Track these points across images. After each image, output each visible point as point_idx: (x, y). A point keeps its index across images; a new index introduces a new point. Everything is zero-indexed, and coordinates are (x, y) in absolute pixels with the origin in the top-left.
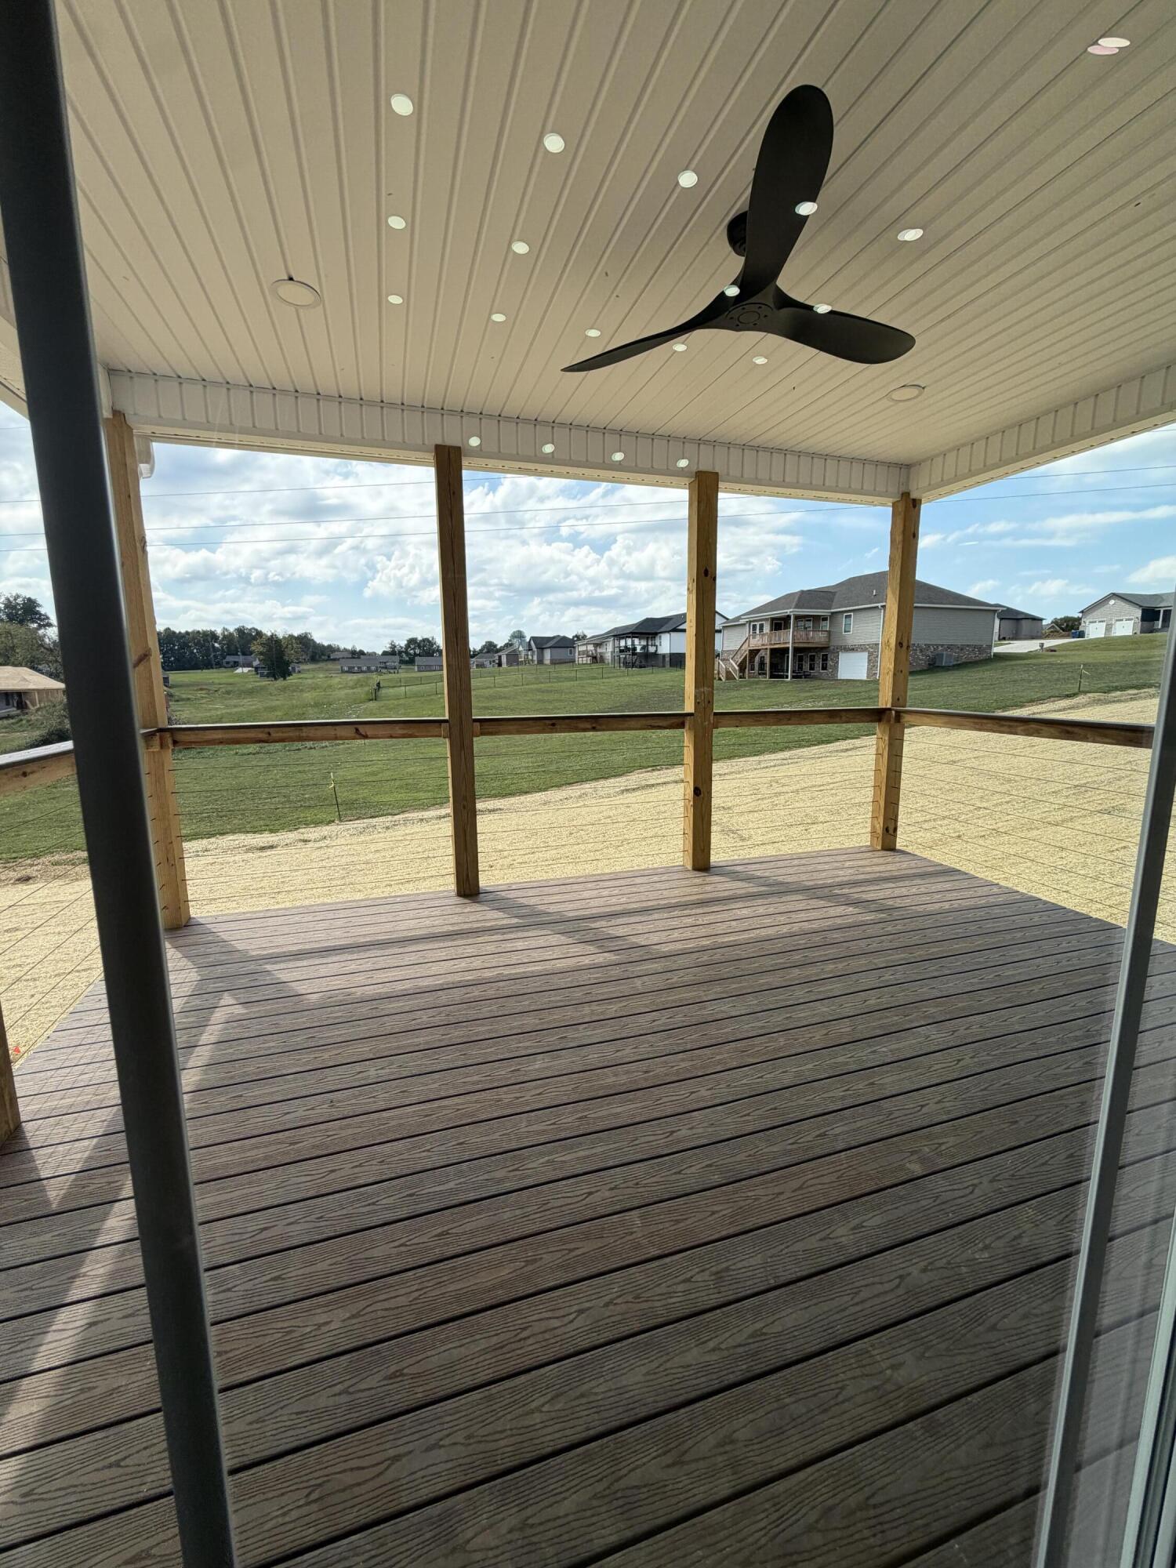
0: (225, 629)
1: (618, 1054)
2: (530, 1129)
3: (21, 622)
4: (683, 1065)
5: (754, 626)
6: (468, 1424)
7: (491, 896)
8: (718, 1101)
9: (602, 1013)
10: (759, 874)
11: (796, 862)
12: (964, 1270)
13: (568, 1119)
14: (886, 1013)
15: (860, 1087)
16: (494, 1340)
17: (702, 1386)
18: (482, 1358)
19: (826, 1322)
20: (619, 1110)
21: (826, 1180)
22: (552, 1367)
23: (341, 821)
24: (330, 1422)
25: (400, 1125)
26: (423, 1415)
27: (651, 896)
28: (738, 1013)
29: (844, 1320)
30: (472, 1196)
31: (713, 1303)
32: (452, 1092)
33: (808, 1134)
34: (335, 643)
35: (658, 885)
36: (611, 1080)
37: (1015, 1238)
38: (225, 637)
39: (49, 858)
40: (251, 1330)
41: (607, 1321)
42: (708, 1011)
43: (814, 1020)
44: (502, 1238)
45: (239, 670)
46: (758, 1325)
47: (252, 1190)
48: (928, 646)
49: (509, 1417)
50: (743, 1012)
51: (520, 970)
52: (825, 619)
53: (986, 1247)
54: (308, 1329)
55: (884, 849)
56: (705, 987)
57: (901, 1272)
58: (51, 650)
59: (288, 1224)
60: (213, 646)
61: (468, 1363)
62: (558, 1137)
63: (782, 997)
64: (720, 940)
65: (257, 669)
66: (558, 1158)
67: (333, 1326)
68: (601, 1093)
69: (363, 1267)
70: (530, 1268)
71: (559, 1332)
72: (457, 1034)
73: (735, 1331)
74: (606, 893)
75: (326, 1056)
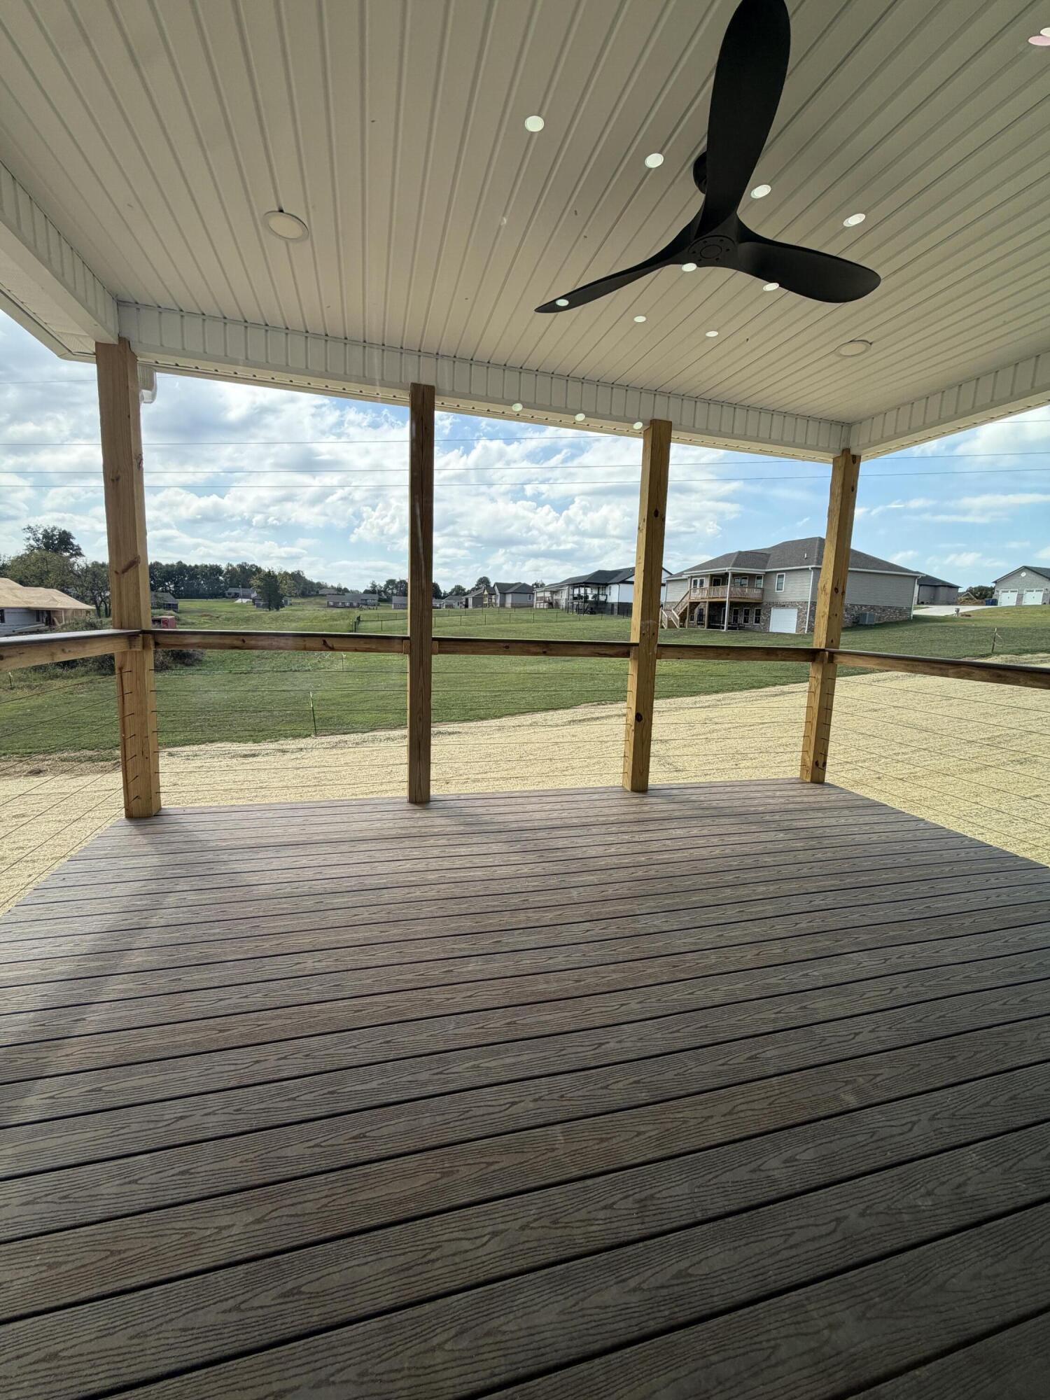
0: (229, 565)
1: (550, 962)
2: (456, 1031)
3: (56, 551)
4: (614, 976)
5: (695, 582)
6: (364, 1357)
7: (440, 804)
8: (648, 1015)
9: (537, 920)
10: (694, 798)
11: (729, 789)
12: (906, 1217)
13: (497, 1024)
14: (818, 937)
15: (791, 1010)
16: (402, 1259)
17: (620, 1332)
18: (386, 1280)
19: (756, 1266)
20: (548, 1017)
21: (756, 1106)
22: (460, 1296)
23: (316, 735)
24: (216, 1343)
25: (330, 1019)
26: (316, 1343)
27: (591, 812)
28: (670, 928)
29: (776, 1266)
30: (394, 1097)
31: (635, 1235)
32: (384, 989)
33: (739, 1056)
34: (324, 581)
35: (597, 802)
36: (542, 987)
37: (959, 1186)
38: (228, 571)
39: (59, 755)
40: (150, 1229)
41: (521, 1247)
42: (641, 925)
43: (748, 939)
44: (420, 1146)
45: (239, 601)
46: (684, 1264)
47: (175, 1076)
48: (853, 605)
49: (409, 1353)
50: (675, 927)
51: (462, 874)
52: (759, 577)
53: (929, 1194)
54: (208, 1232)
55: (813, 781)
56: (640, 901)
57: (838, 1214)
58: (79, 576)
59: (206, 1115)
60: (218, 579)
61: (371, 1285)
62: (485, 1042)
63: (714, 915)
64: (655, 856)
65: (254, 600)
66: (485, 1063)
67: (234, 1231)
68: (530, 1000)
69: (274, 1167)
70: (444, 1181)
71: (470, 1255)
72: (395, 932)
73: (658, 1269)
74: (548, 807)
75: (267, 945)
